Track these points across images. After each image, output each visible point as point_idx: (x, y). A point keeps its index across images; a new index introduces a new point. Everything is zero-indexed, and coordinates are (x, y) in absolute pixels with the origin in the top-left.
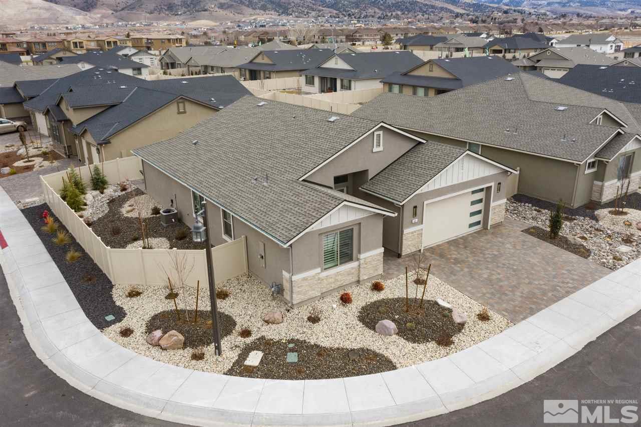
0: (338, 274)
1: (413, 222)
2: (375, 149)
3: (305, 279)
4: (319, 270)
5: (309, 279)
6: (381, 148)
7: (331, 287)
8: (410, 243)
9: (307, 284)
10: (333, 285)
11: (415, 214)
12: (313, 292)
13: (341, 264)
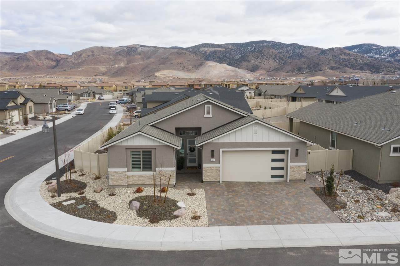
0: (141, 176)
1: (211, 161)
2: (206, 116)
3: (115, 172)
4: (126, 169)
5: (119, 173)
6: (211, 116)
7: (136, 183)
8: (209, 174)
9: (117, 175)
10: (137, 182)
11: (213, 156)
12: (122, 181)
13: (143, 171)
